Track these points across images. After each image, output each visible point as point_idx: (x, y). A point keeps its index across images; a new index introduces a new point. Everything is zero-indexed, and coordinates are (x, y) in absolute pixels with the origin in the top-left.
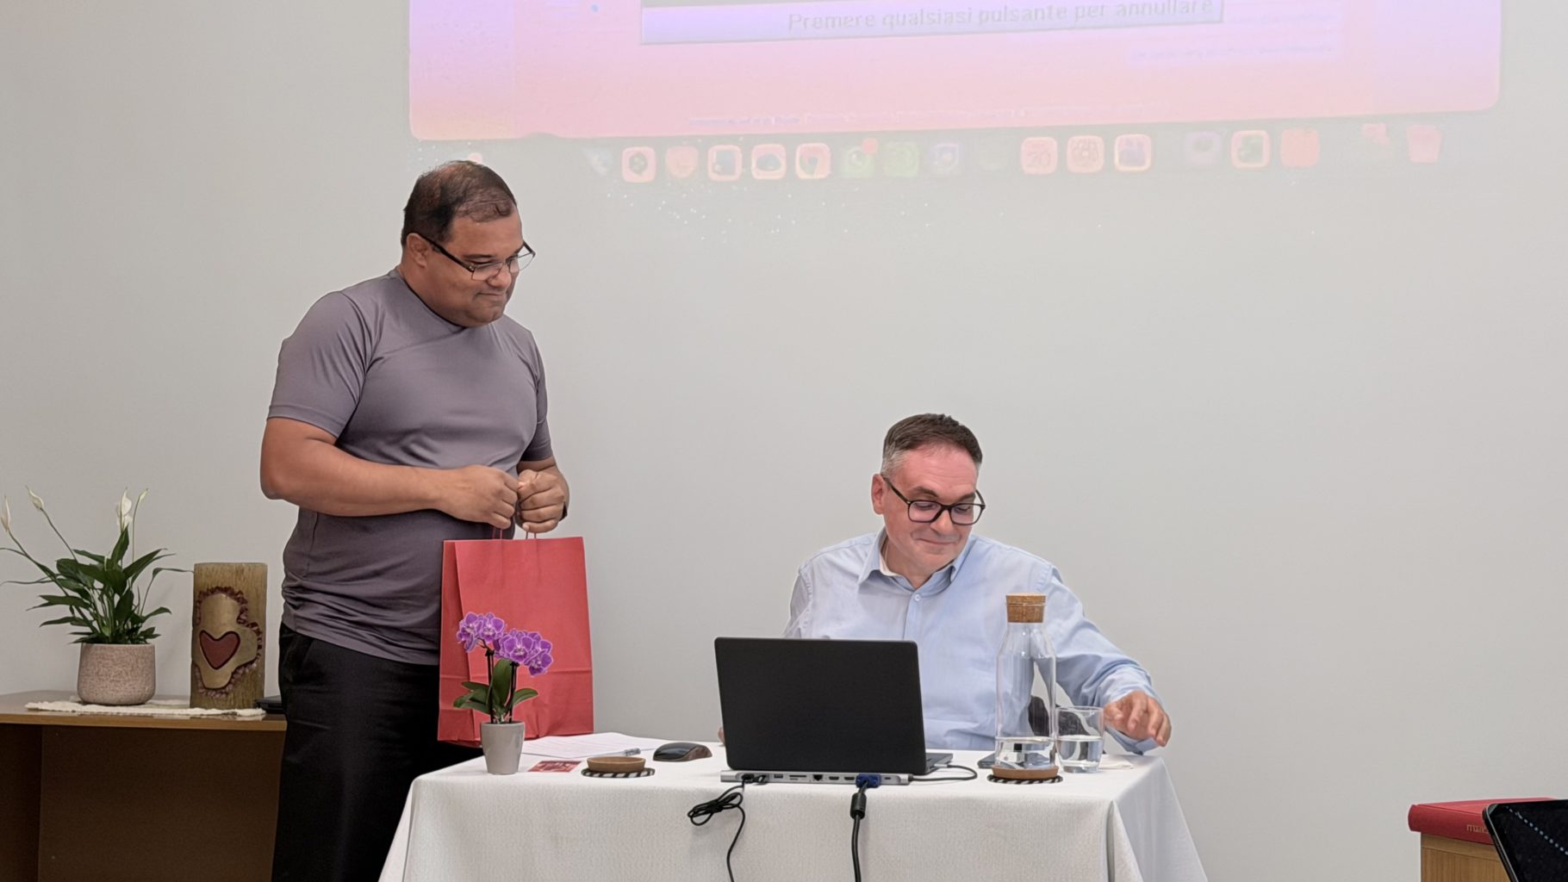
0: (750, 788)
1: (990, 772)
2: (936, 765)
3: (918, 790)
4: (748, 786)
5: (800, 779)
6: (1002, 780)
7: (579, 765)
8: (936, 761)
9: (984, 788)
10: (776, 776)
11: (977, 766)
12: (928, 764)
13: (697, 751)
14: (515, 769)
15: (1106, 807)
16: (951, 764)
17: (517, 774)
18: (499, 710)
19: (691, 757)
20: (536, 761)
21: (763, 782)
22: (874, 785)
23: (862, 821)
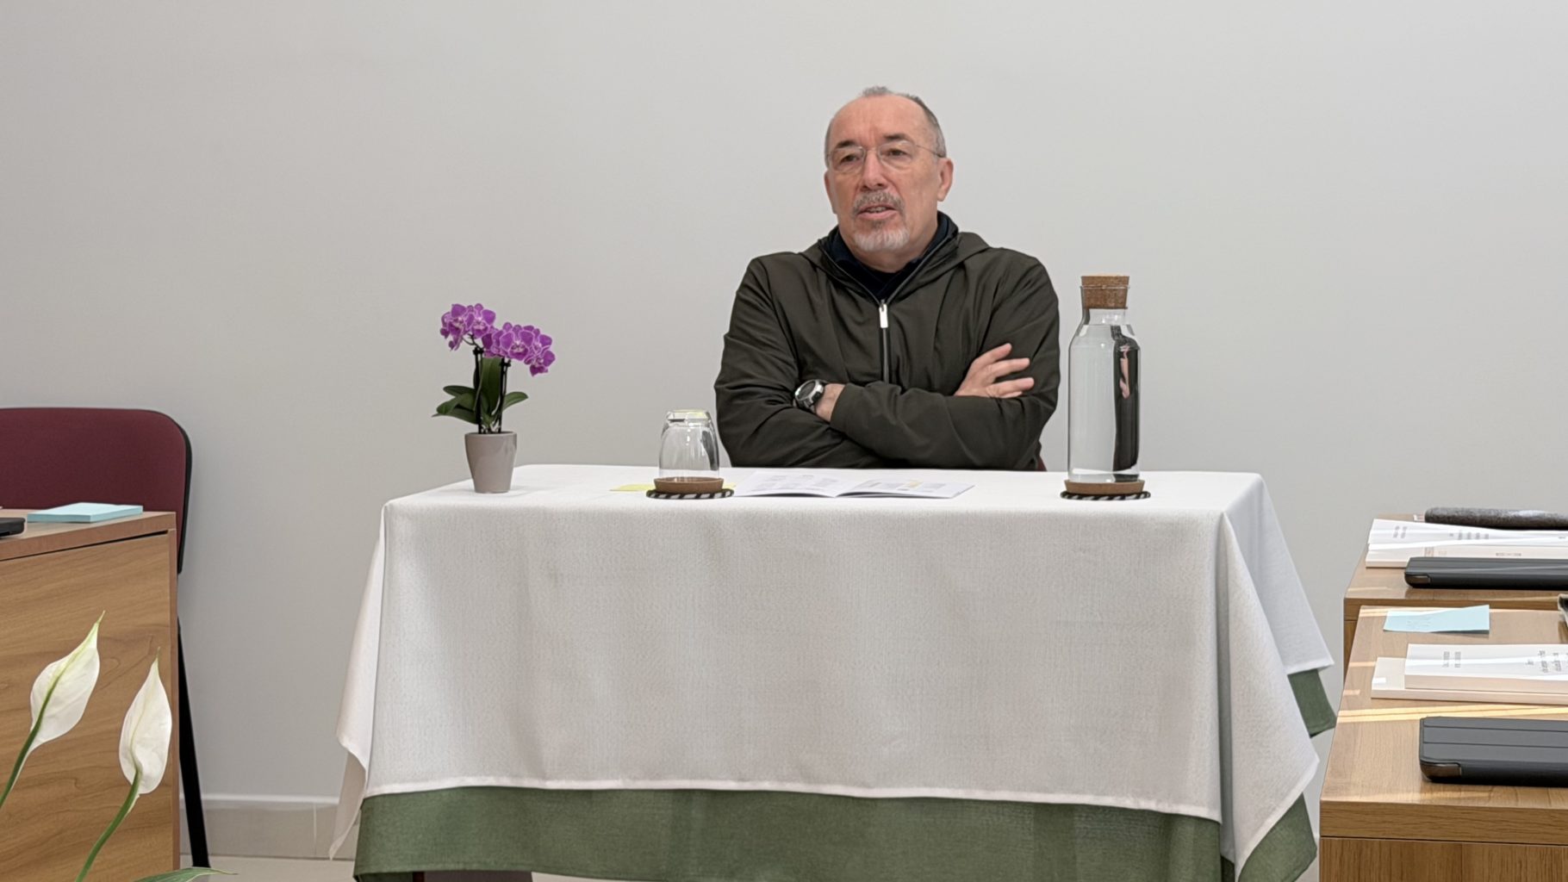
15: (1214, 522)
17: (507, 493)
18: (487, 417)
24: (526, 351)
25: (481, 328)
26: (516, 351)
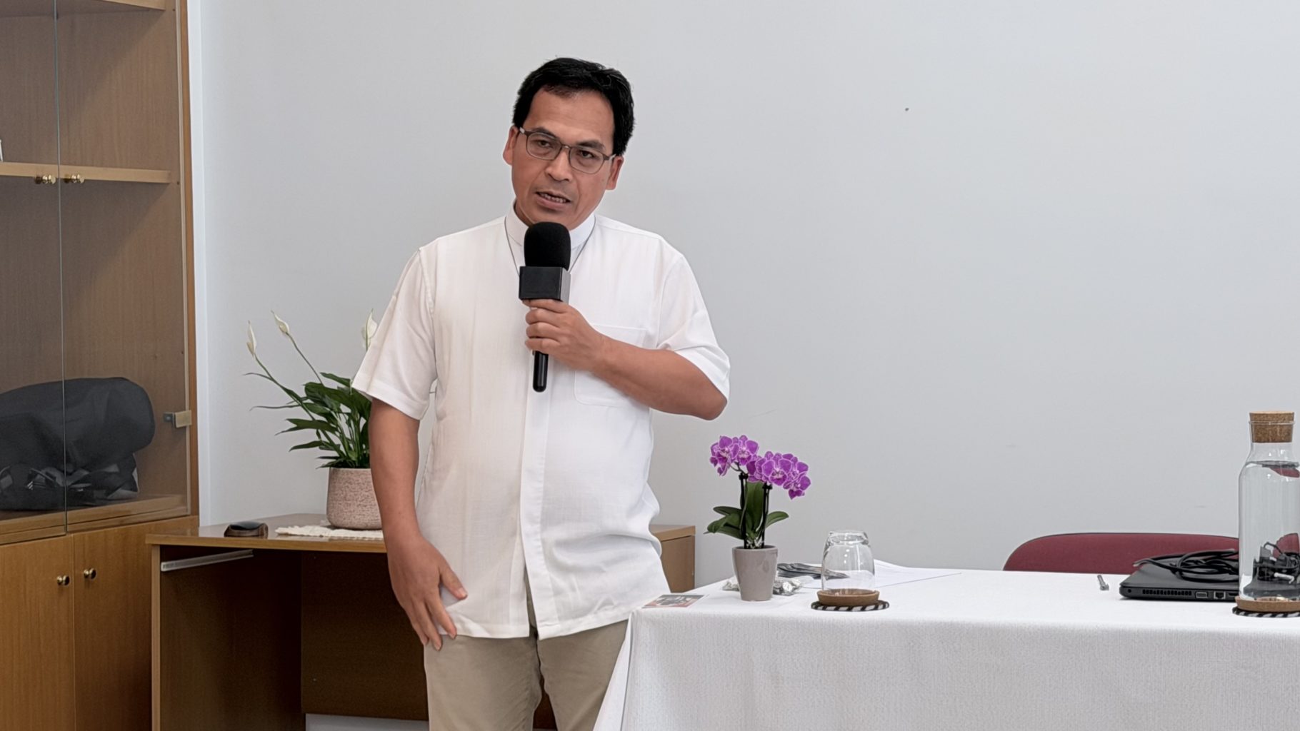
18: (752, 534)
24: (785, 477)
25: (745, 456)
26: (776, 477)
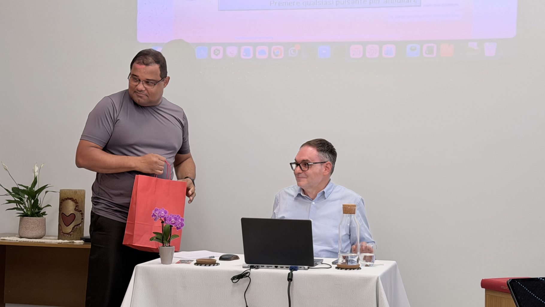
0: (253, 270)
1: (336, 266)
2: (317, 263)
3: (311, 272)
4: (251, 269)
5: (270, 267)
6: (340, 269)
7: (193, 261)
8: (318, 262)
9: (334, 271)
10: (262, 266)
11: (332, 264)
12: (315, 263)
13: (234, 257)
14: (171, 263)
15: (376, 278)
16: (323, 263)
17: (172, 264)
18: (166, 241)
19: (232, 259)
20: (178, 260)
21: (257, 268)
22: (296, 270)
23: (291, 282)
24: (175, 223)
25: (163, 215)
26: (172, 222)
